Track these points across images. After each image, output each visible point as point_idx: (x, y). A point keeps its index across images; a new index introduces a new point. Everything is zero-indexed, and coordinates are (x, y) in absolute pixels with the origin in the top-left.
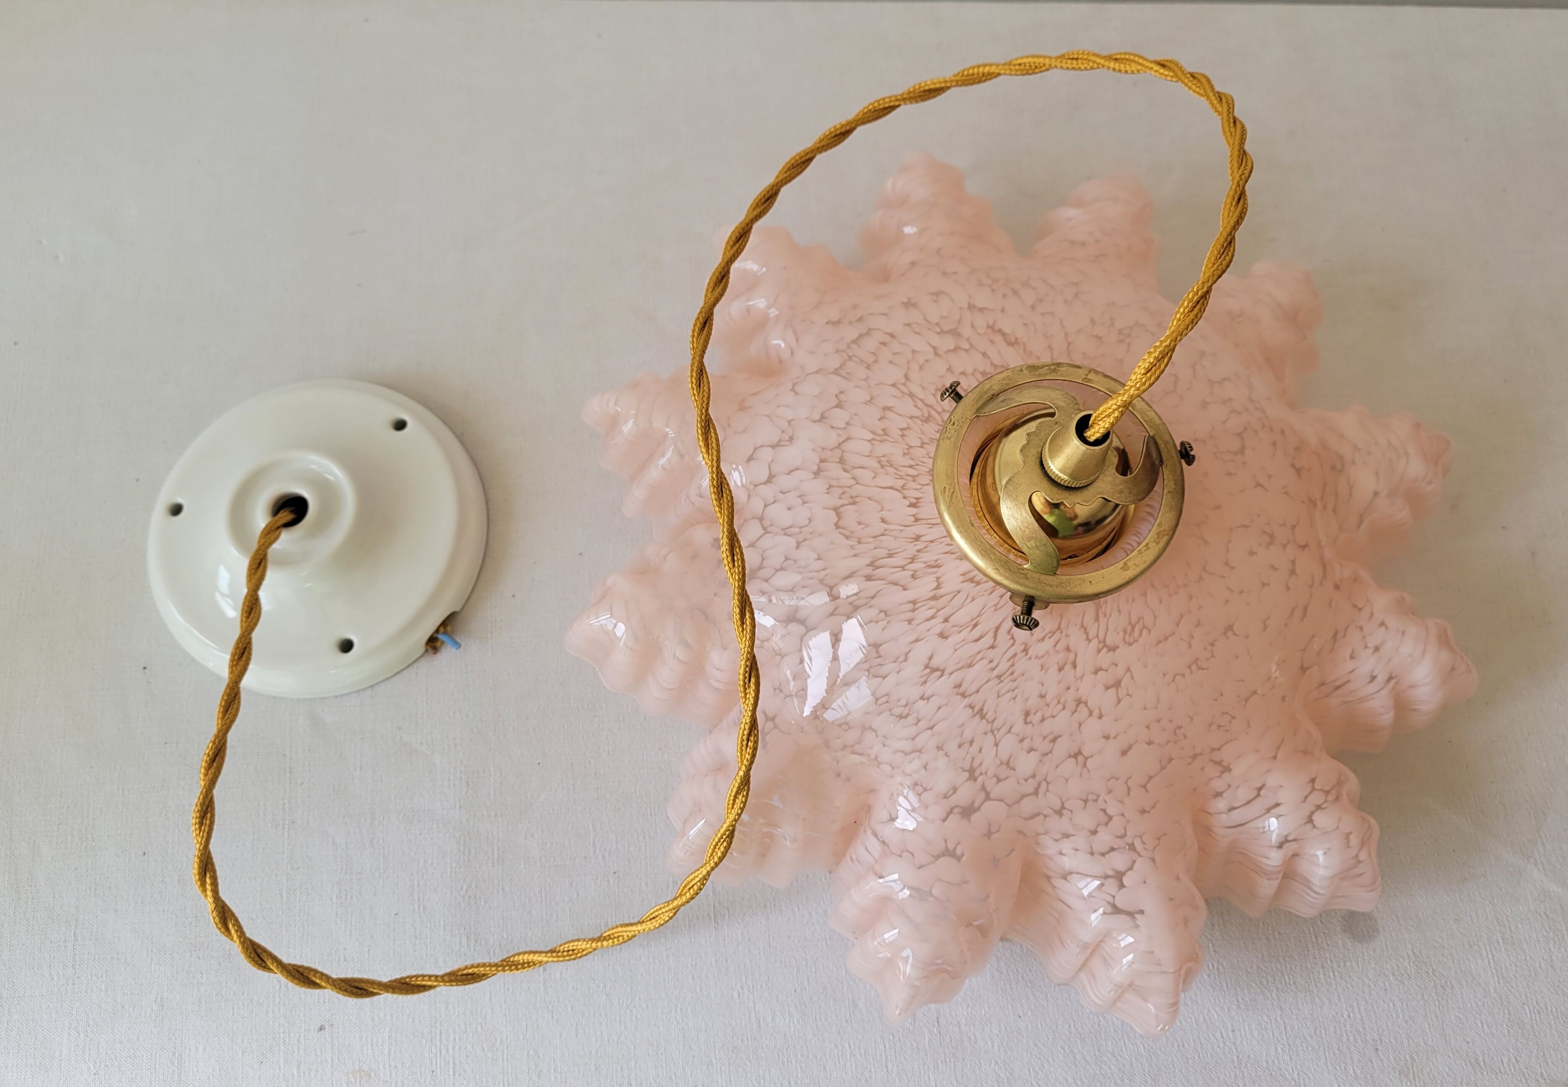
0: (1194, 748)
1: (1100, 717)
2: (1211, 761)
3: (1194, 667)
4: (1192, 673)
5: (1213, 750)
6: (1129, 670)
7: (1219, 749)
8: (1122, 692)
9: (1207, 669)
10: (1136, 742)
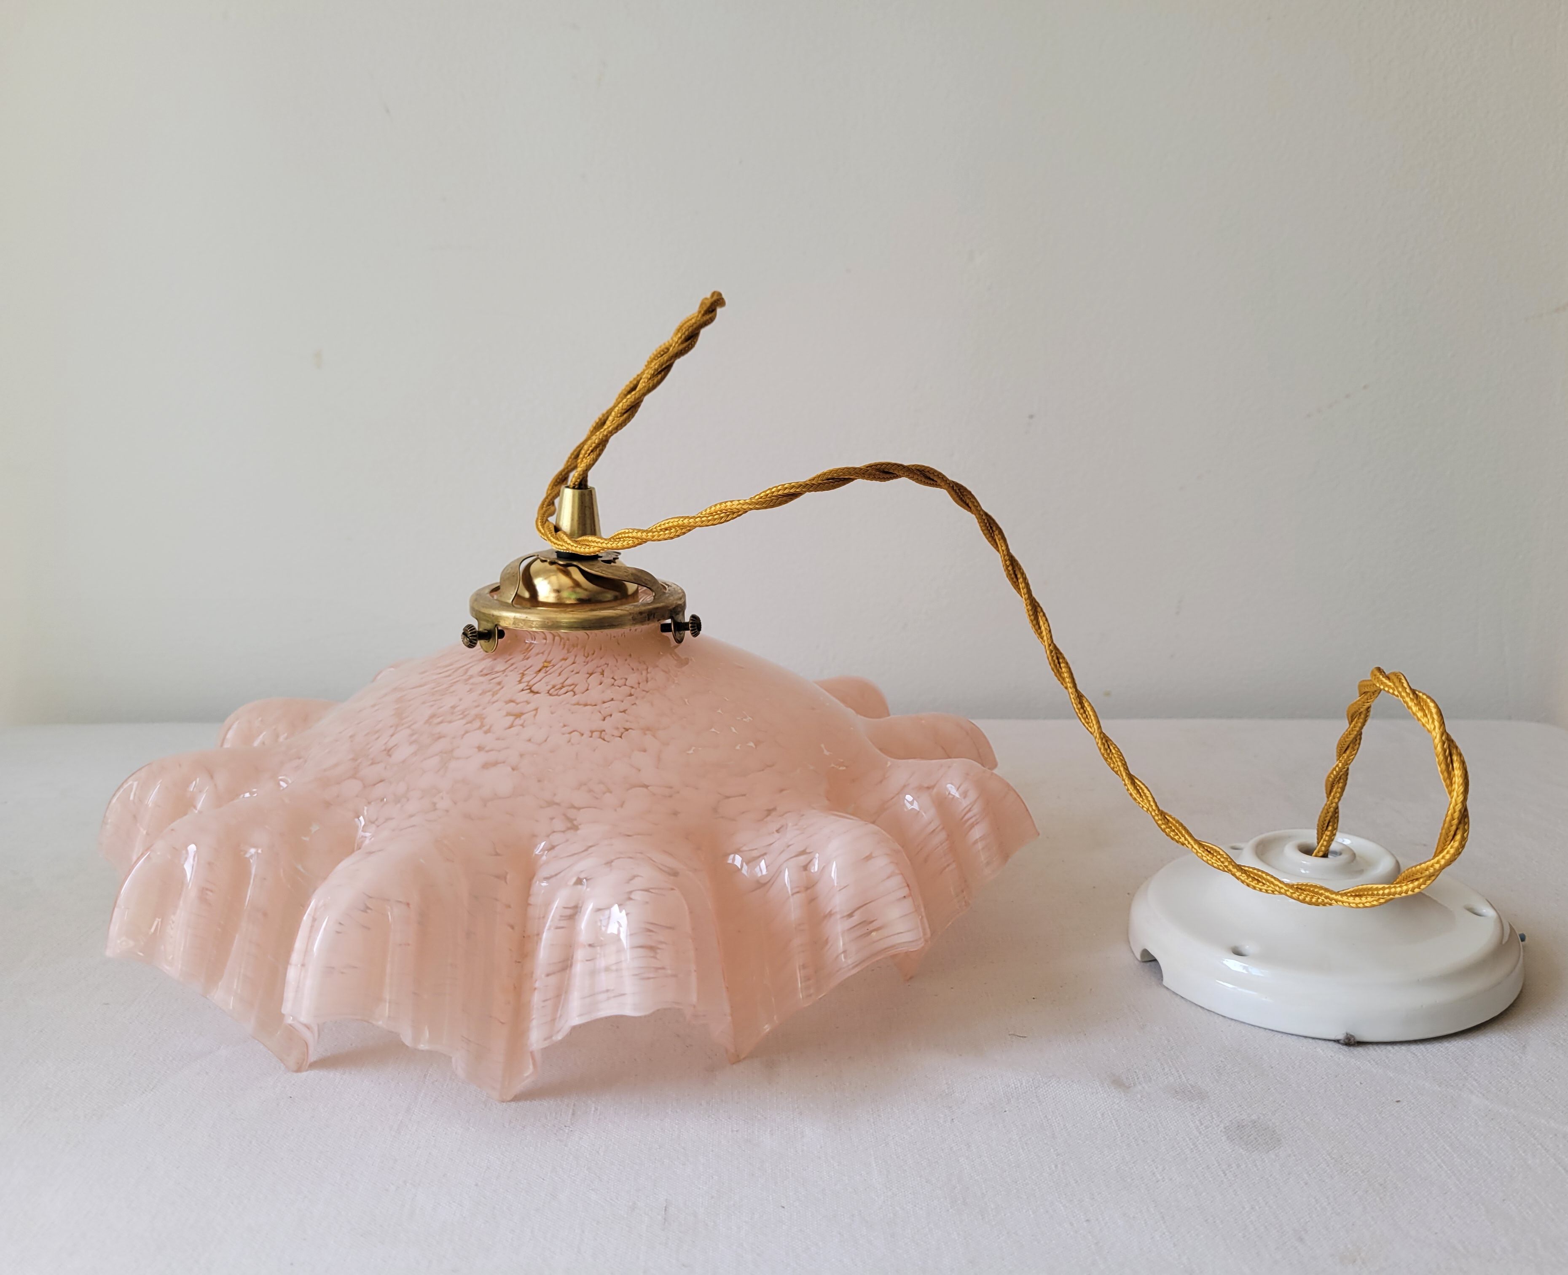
0: (555, 795)
1: (486, 732)
2: (565, 815)
3: (596, 734)
4: (591, 737)
5: (573, 807)
6: (536, 709)
7: (579, 809)
8: (519, 721)
9: (608, 742)
10: (504, 762)
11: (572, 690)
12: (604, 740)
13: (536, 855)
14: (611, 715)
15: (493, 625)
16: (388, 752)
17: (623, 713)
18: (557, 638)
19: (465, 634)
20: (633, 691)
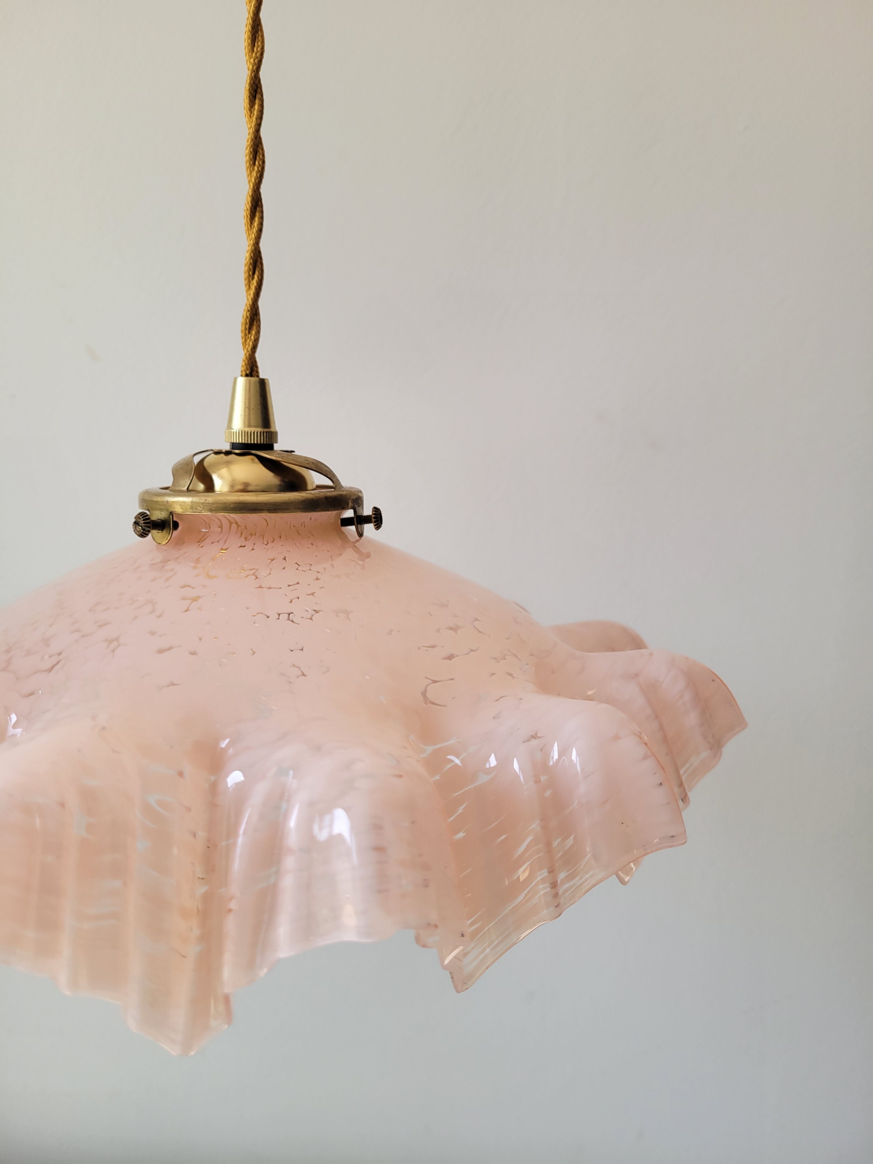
11: (254, 574)
12: (293, 621)
13: (222, 748)
14: (298, 598)
15: (168, 513)
16: (46, 642)
17: (311, 596)
18: (234, 525)
19: (136, 523)
20: (319, 575)
